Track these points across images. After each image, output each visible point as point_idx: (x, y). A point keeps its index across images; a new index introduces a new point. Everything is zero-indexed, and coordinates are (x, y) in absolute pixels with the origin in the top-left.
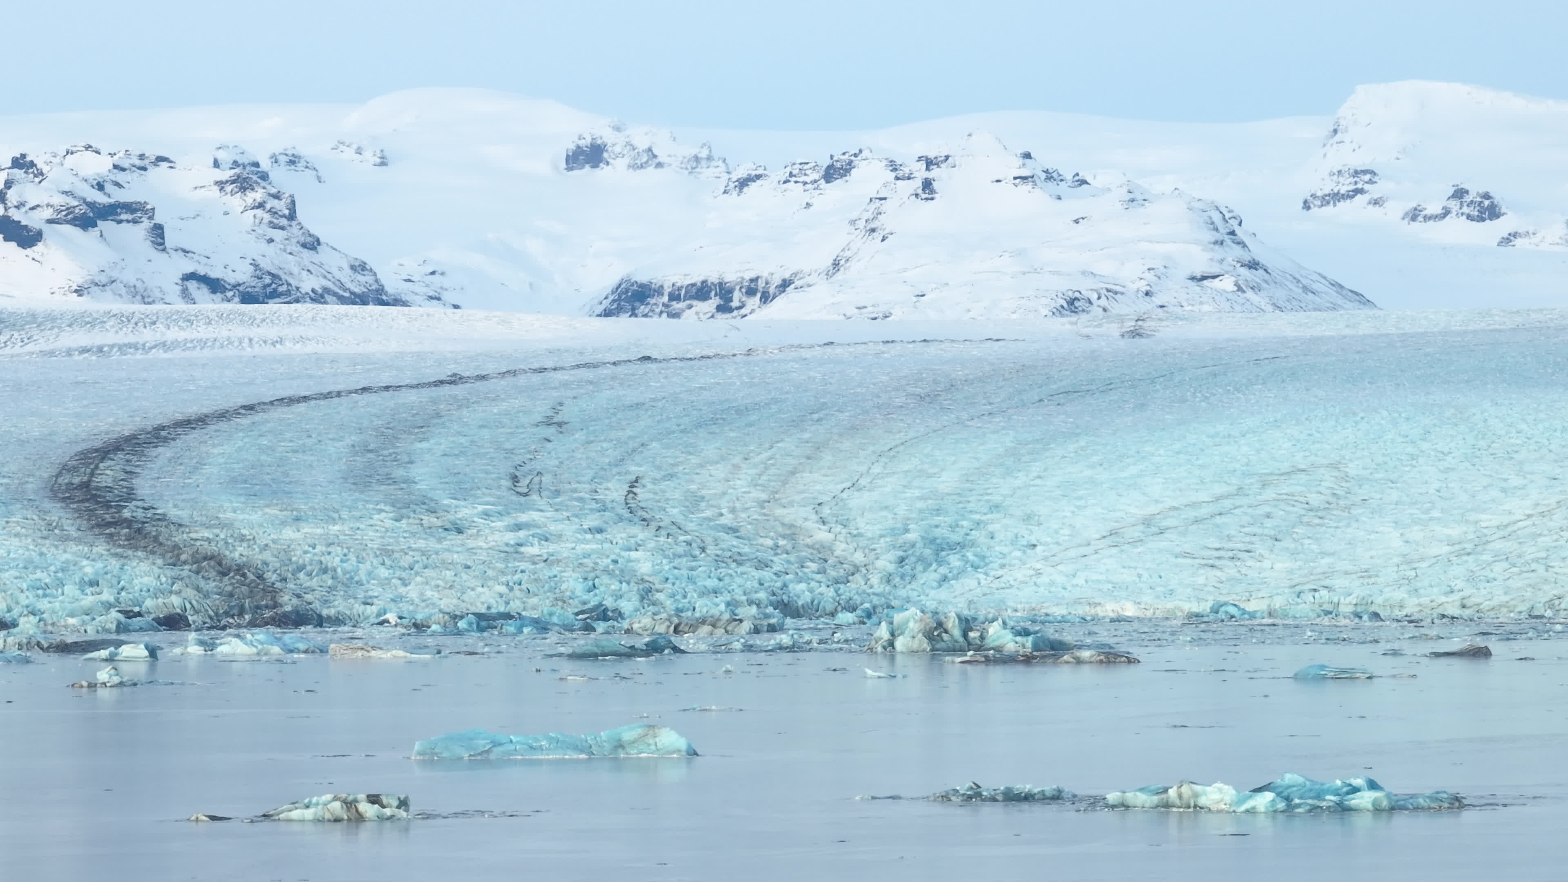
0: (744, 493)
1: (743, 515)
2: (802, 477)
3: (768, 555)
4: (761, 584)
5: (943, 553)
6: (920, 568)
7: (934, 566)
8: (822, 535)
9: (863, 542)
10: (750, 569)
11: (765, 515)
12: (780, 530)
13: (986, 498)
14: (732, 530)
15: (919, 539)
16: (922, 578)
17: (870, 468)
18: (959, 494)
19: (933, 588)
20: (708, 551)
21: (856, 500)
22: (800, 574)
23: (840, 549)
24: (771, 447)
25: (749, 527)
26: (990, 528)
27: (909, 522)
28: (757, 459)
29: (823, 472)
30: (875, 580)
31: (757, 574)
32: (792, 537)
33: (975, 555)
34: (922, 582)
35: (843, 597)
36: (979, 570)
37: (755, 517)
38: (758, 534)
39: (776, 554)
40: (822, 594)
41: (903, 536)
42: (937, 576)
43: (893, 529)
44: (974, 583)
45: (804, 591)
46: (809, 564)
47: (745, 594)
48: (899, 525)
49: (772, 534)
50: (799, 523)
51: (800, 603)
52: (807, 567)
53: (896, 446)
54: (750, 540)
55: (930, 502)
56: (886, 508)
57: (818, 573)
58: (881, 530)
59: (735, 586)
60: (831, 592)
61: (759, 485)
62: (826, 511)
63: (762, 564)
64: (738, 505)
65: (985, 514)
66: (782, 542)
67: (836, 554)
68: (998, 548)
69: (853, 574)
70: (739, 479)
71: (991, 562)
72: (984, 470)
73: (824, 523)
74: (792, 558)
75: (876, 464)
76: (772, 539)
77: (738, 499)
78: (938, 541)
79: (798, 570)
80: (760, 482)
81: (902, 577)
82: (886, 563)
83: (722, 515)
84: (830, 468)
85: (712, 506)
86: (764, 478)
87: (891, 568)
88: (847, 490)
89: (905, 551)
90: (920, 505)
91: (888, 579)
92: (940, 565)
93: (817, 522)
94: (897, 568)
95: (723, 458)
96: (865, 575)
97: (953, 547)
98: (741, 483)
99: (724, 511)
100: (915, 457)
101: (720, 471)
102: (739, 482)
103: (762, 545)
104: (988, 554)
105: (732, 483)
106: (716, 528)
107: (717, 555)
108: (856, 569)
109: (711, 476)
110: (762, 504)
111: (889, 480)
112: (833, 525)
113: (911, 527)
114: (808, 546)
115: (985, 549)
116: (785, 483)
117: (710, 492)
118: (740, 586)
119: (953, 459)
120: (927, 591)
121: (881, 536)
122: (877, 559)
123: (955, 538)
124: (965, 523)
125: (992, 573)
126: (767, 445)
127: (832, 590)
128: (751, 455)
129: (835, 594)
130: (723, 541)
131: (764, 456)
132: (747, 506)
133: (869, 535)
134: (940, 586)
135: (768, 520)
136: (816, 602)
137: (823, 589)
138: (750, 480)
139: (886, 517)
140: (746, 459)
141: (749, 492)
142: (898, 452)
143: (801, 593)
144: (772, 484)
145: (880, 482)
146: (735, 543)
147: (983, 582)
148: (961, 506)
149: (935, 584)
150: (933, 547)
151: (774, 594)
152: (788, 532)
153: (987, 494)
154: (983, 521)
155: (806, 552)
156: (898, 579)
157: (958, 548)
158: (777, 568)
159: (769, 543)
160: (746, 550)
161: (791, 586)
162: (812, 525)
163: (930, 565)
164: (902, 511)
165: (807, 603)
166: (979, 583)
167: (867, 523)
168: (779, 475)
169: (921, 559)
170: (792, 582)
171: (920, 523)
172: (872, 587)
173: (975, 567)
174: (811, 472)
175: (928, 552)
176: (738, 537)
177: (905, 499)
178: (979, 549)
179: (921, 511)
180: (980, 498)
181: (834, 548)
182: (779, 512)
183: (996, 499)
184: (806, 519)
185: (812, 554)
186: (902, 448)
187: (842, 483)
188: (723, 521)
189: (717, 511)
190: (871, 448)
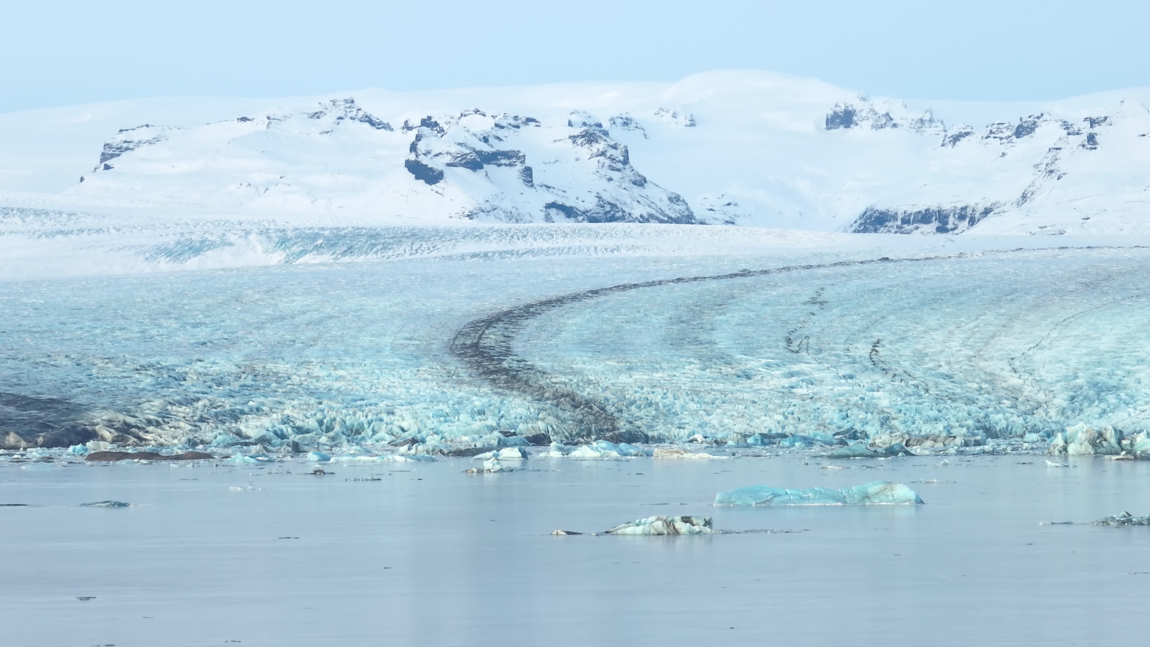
0: (957, 351)
1: (956, 367)
2: (1000, 340)
3: (975, 395)
4: (970, 415)
5: (1103, 394)
6: (1086, 404)
7: (1097, 403)
8: (1014, 381)
9: (1044, 386)
10: (961, 405)
11: (972, 366)
12: (983, 376)
13: (1135, 354)
14: (948, 377)
15: (1086, 383)
16: (1088, 411)
17: (1049, 334)
18: (1114, 352)
19: (1095, 419)
20: (930, 392)
21: (1039, 356)
22: (998, 408)
23: (1027, 390)
24: (977, 319)
25: (960, 374)
26: (1138, 375)
27: (1078, 371)
28: (967, 327)
29: (1015, 336)
30: (1053, 413)
31: (966, 408)
32: (992, 382)
33: (1127, 395)
34: (1088, 414)
35: (1029, 424)
36: (1130, 406)
37: (965, 367)
38: (967, 380)
39: (981, 394)
40: (1013, 422)
41: (1074, 382)
42: (1098, 410)
43: (1066, 377)
44: (1126, 415)
45: (1000, 420)
46: (1005, 401)
47: (957, 421)
48: (1071, 374)
49: (977, 380)
50: (997, 372)
51: (998, 429)
52: (1003, 404)
53: (1069, 318)
54: (960, 384)
55: (1093, 357)
56: (1061, 361)
57: (1012, 407)
58: (1057, 377)
59: (950, 416)
60: (1021, 420)
61: (968, 346)
62: (1017, 364)
63: (971, 401)
64: (952, 359)
65: (1134, 366)
66: (984, 386)
67: (1024, 394)
68: (1143, 390)
69: (1037, 409)
70: (953, 341)
71: (1138, 400)
72: (1133, 335)
73: (1016, 372)
74: (992, 397)
75: (1054, 331)
76: (978, 384)
77: (952, 355)
78: (1099, 385)
79: (996, 406)
80: (969, 343)
81: (1073, 410)
82: (1061, 400)
83: (940, 366)
84: (1020, 333)
85: (933, 360)
86: (972, 340)
87: (1065, 404)
88: (1032, 349)
89: (1075, 392)
90: (1087, 359)
91: (1063, 412)
92: (1101, 401)
93: (1011, 371)
94: (1069, 404)
95: (942, 327)
96: (1046, 409)
97: (1109, 389)
98: (954, 344)
99: (942, 363)
100: (1083, 326)
101: (939, 336)
102: (952, 343)
103: (970, 388)
104: (1136, 395)
105: (948, 344)
106: (936, 376)
107: (937, 395)
108: (1039, 405)
109: (932, 339)
110: (970, 358)
111: (1063, 342)
112: (1022, 374)
113: (1079, 374)
114: (1003, 388)
115: (1134, 391)
116: (987, 344)
117: (932, 350)
118: (954, 416)
119: (1110, 327)
120: (1092, 420)
121: (1058, 381)
122: (1055, 397)
123: (1112, 382)
124: (1119, 372)
125: (1139, 408)
126: (974, 318)
127: (1021, 418)
128: (962, 324)
129: (1024, 422)
130: (942, 384)
131: (972, 325)
132: (959, 360)
133: (1049, 380)
134: (1101, 417)
135: (974, 370)
136: (1009, 428)
137: (1015, 418)
138: (961, 342)
139: (1061, 368)
140: (958, 327)
141: (961, 350)
142: (1070, 322)
143: (999, 420)
144: (978, 344)
145: (1057, 343)
146: (950, 386)
147: (1132, 414)
148: (1116, 359)
149: (1097, 416)
150: (1095, 389)
151: (979, 421)
152: (989, 378)
153: (1136, 352)
154: (1132, 371)
155: (1003, 392)
156: (1070, 412)
157: (1114, 390)
158: (981, 404)
159: (975, 386)
160: (959, 391)
161: (991, 416)
162: (1007, 373)
163: (1094, 402)
164: (1072, 363)
165: (1003, 428)
166: (1130, 415)
167: (1047, 372)
168: (982, 338)
169: (1086, 398)
170: (992, 413)
171: (1086, 372)
172: (1051, 418)
173: (1127, 404)
174: (1006, 336)
175: (1092, 393)
176: (952, 382)
177: (1075, 355)
178: (1129, 391)
179: (1087, 364)
180: (1131, 354)
181: (1023, 390)
182: (982, 364)
183: (1142, 355)
184: (1002, 369)
185: (1006, 394)
186: (1073, 319)
187: (1029, 344)
188: (941, 370)
189: (937, 363)
190: (1050, 320)
